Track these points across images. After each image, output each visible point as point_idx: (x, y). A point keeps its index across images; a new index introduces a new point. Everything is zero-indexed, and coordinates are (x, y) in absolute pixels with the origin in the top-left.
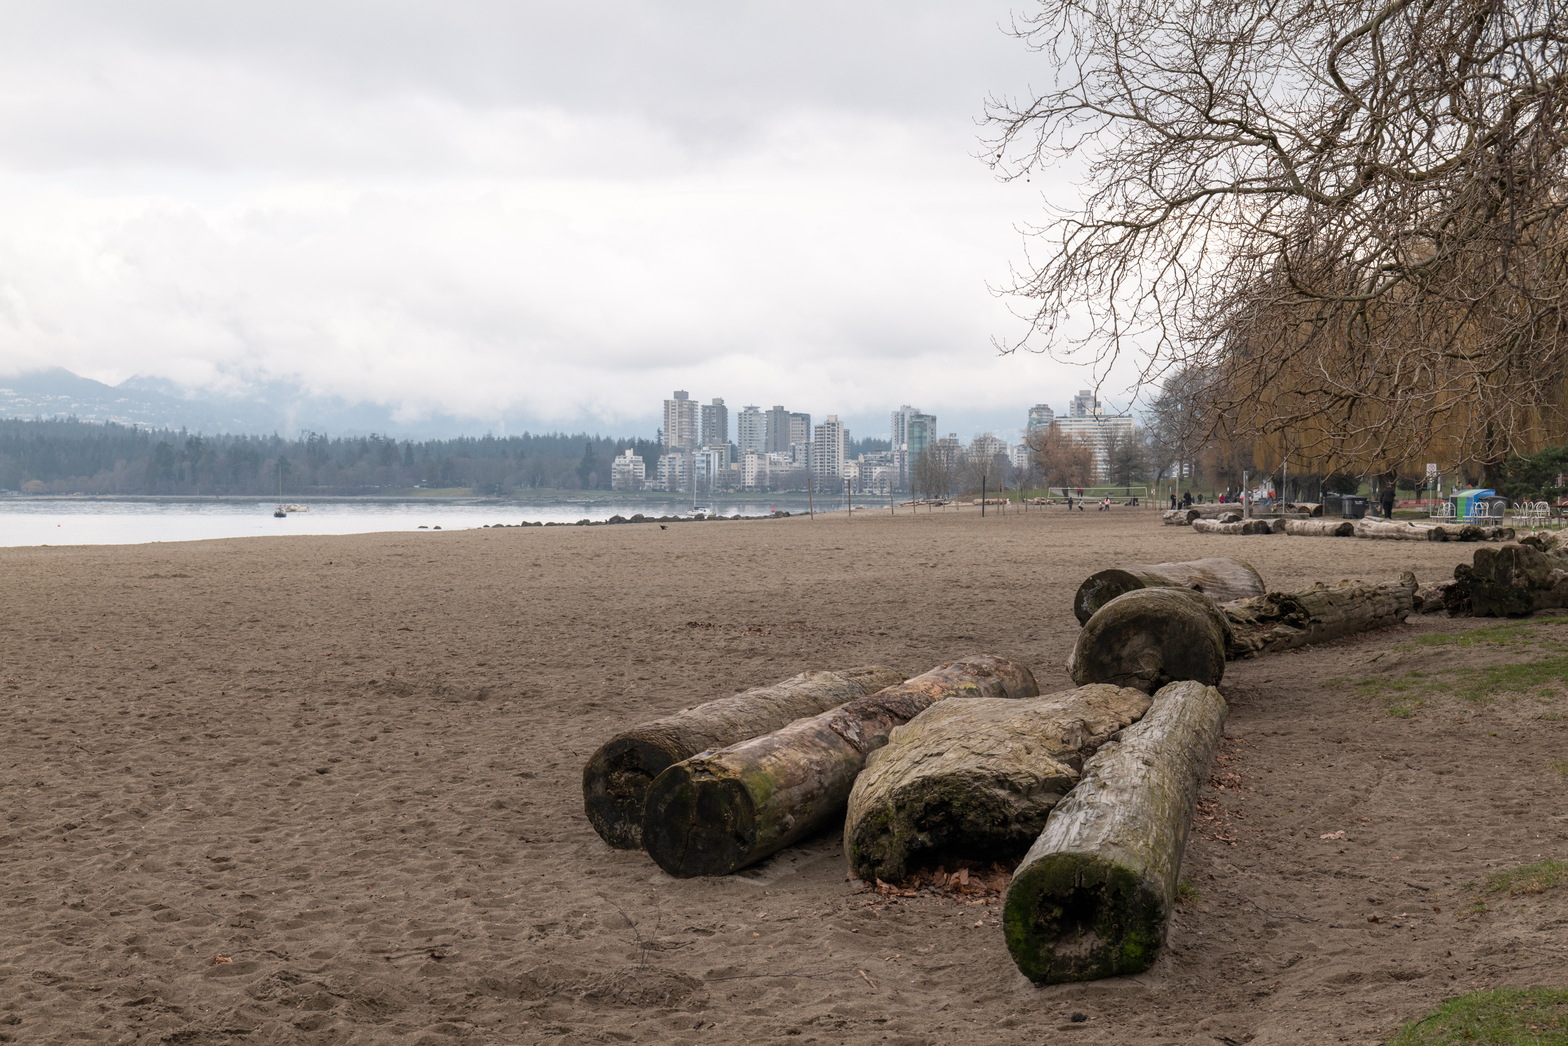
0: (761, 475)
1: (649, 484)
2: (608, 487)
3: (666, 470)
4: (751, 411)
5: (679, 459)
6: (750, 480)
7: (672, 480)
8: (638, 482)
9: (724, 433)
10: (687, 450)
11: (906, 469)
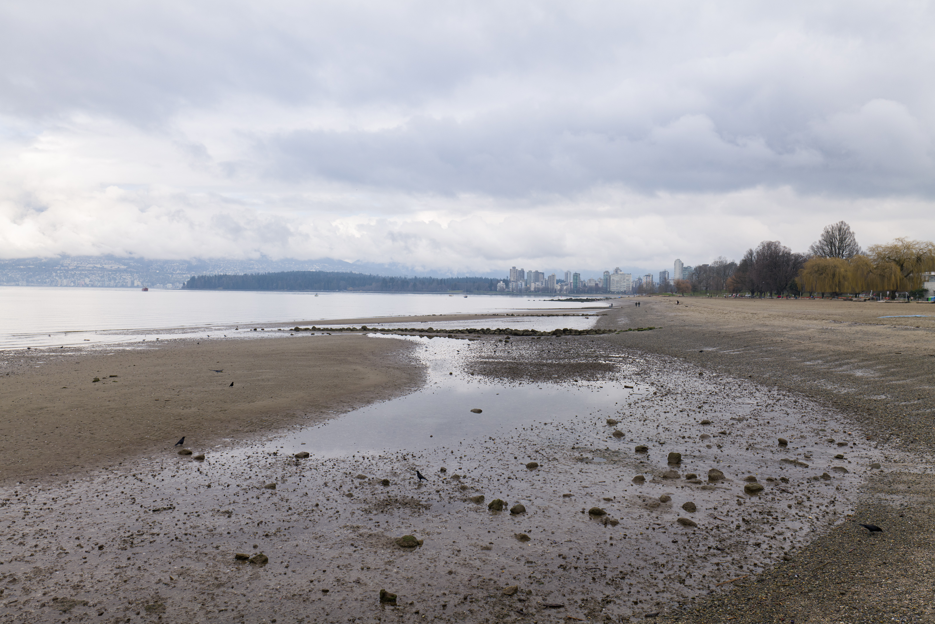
0: (535, 288)
1: (507, 290)
2: (496, 291)
3: (511, 286)
4: (530, 271)
5: (514, 284)
6: (532, 289)
7: (512, 289)
8: (504, 289)
9: (524, 277)
10: (516, 281)
11: (572, 287)
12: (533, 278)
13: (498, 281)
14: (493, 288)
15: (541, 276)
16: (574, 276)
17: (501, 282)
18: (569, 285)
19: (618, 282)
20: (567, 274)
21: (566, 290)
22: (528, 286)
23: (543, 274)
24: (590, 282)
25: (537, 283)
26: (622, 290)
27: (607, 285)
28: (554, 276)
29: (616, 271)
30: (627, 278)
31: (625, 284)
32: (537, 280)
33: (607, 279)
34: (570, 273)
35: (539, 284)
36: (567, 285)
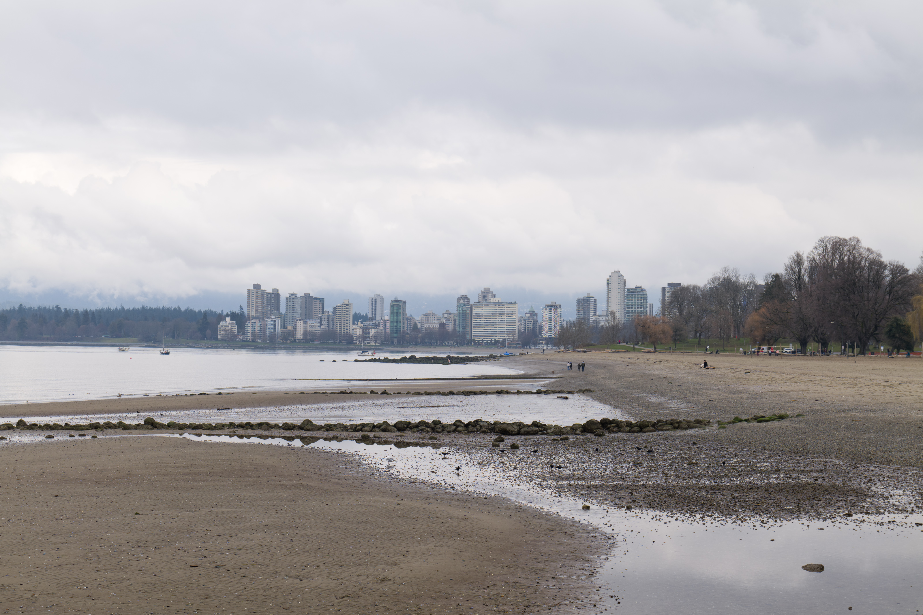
0: (305, 333)
1: (241, 337)
2: (217, 339)
3: (250, 329)
4: (293, 295)
5: (258, 323)
6: (299, 335)
7: (254, 334)
8: (234, 336)
9: (278, 309)
10: (262, 318)
11: (388, 331)
12: (299, 311)
13: (221, 317)
14: (208, 332)
15: (317, 305)
16: (392, 306)
17: (228, 319)
18: (381, 327)
19: (488, 320)
20: (374, 302)
21: (376, 337)
22: (289, 327)
23: (322, 300)
24: (427, 319)
25: (309, 322)
26: (499, 337)
27: (464, 327)
28: (347, 306)
29: (484, 297)
30: (508, 311)
31: (504, 324)
32: (307, 315)
33: (464, 314)
34: (382, 299)
35: (313, 324)
36: (376, 326)
